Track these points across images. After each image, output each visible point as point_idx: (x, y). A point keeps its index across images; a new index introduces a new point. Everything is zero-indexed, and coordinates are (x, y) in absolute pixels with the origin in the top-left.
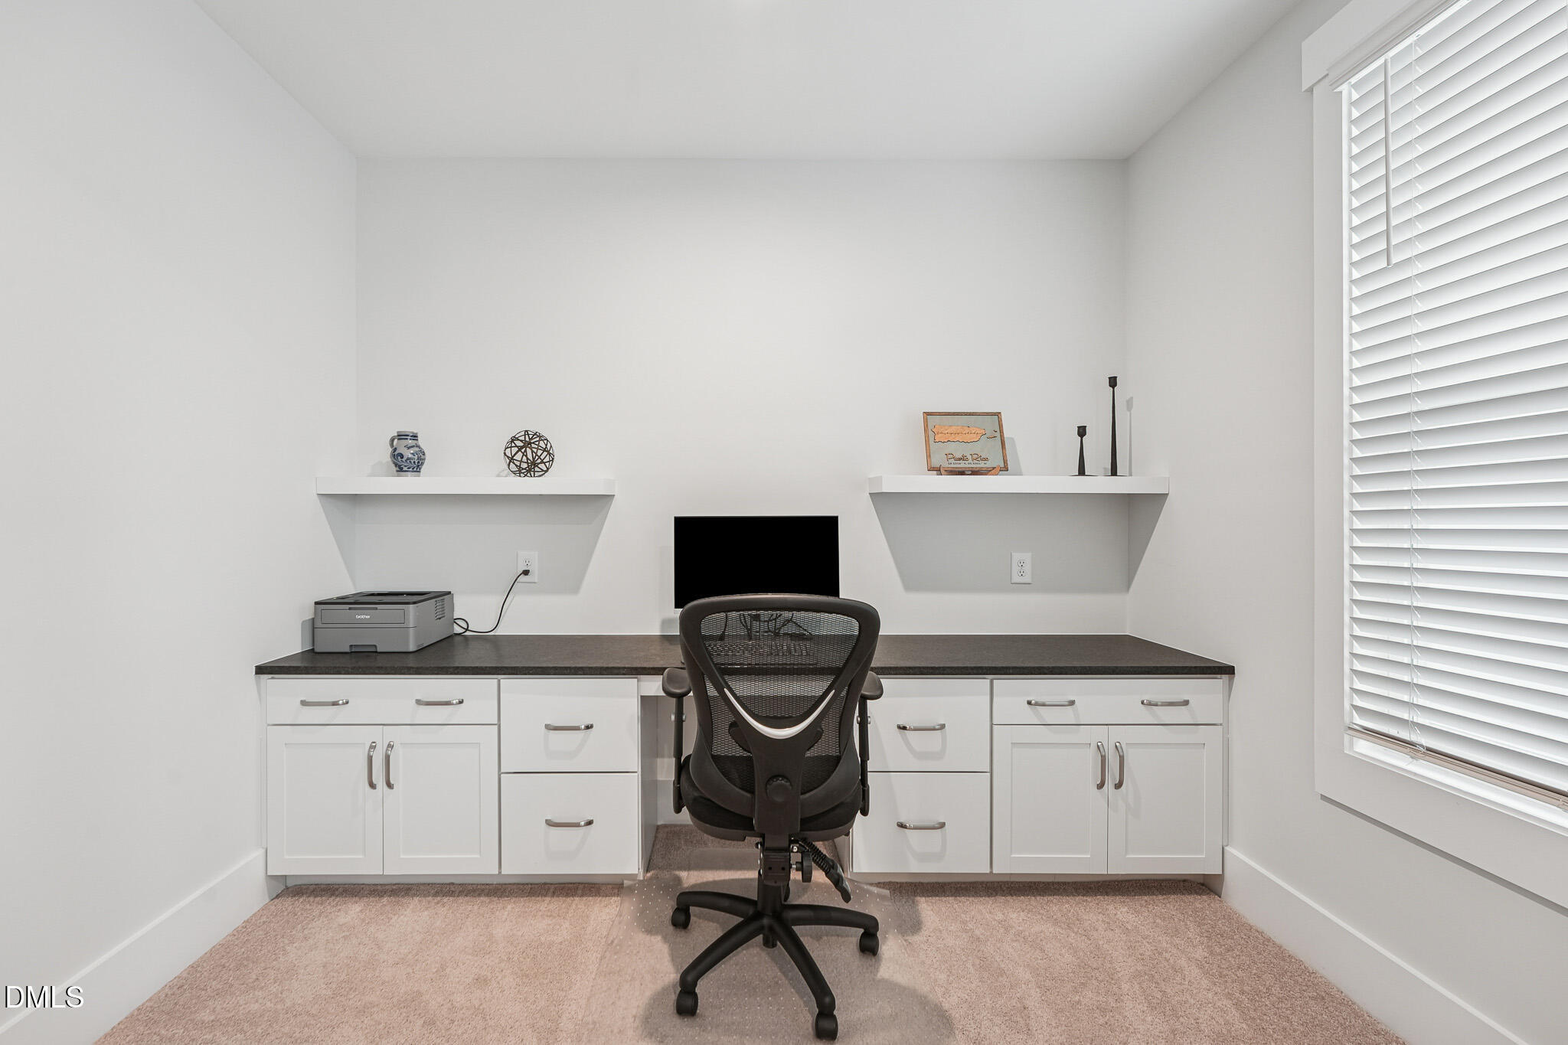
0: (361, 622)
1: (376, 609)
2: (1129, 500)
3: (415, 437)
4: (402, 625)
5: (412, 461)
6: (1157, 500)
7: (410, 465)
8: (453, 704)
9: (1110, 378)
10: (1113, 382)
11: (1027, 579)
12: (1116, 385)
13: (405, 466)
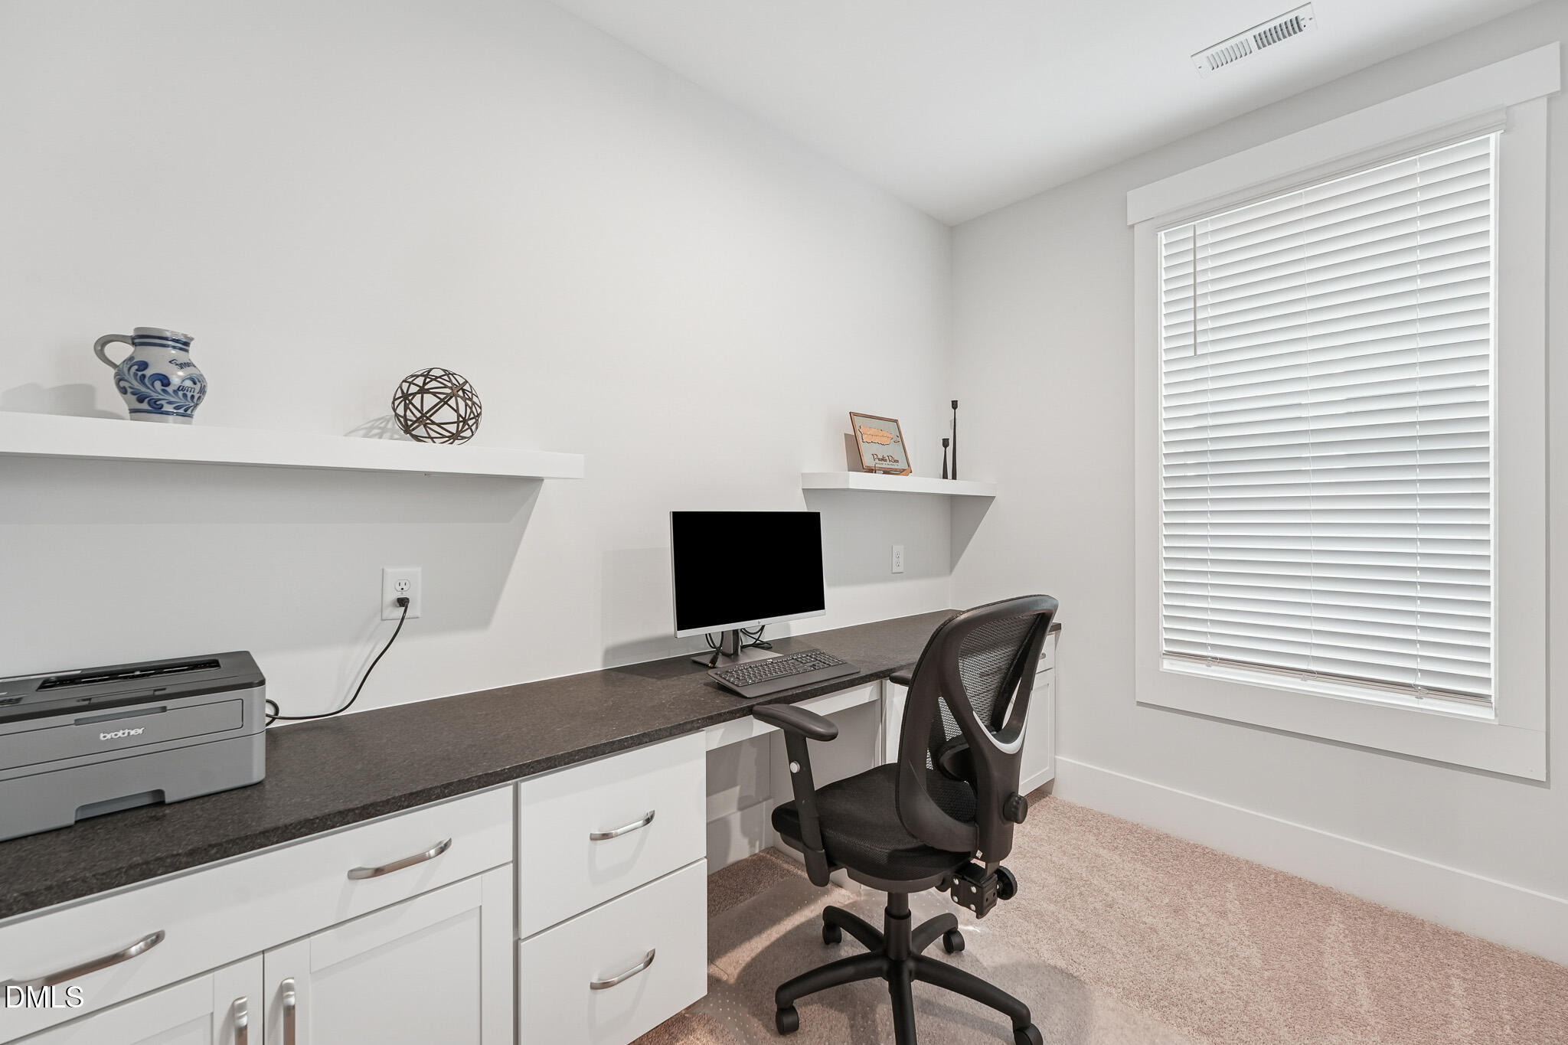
0: (114, 746)
1: (164, 709)
2: (953, 500)
3: (184, 344)
4: (236, 733)
5: (189, 395)
6: (983, 502)
7: (182, 402)
8: (430, 858)
9: (952, 401)
10: (955, 405)
11: (900, 569)
12: (957, 407)
13: (170, 403)
